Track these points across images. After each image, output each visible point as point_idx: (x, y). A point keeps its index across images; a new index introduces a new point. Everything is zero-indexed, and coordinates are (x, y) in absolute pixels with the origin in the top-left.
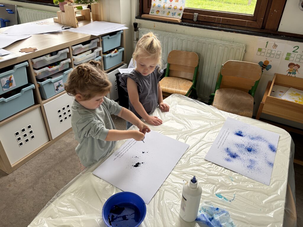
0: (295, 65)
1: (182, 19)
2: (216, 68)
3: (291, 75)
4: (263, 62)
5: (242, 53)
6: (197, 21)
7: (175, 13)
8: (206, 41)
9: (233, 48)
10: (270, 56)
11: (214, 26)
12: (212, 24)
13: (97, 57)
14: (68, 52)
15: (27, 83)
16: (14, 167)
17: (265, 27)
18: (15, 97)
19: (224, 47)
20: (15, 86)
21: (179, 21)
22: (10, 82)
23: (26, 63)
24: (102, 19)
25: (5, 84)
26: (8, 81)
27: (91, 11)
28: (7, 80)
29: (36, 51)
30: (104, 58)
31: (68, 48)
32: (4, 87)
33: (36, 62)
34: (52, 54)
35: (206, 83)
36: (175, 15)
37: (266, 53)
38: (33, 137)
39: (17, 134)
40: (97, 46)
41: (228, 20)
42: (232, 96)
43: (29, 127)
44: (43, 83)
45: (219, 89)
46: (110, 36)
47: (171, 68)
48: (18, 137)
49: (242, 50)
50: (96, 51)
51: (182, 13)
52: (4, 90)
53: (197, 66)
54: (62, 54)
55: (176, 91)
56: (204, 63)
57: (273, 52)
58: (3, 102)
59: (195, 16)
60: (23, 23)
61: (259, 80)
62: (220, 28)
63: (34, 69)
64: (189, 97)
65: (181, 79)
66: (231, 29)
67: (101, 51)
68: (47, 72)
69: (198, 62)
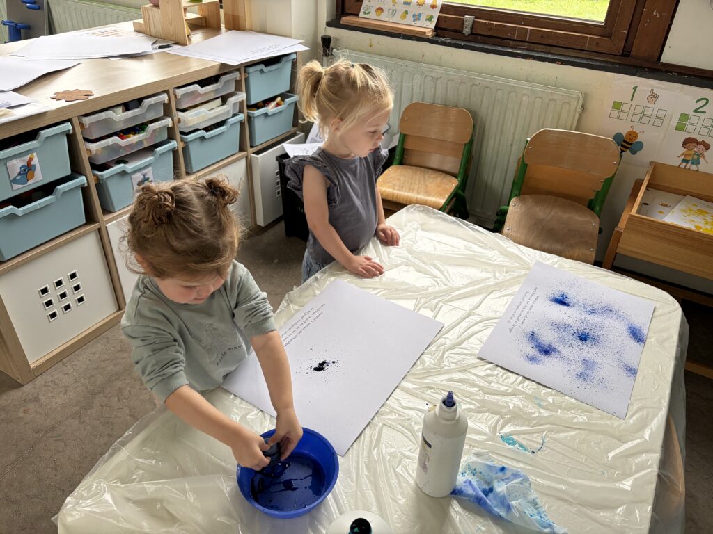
0: (697, 143)
1: (437, 28)
2: (514, 147)
3: (687, 167)
4: (624, 134)
5: (575, 111)
6: (472, 34)
7: (420, 15)
8: (491, 82)
9: (555, 100)
10: (640, 121)
11: (512, 48)
12: (506, 42)
13: (234, 115)
14: (166, 102)
15: (69, 172)
16: (37, 368)
17: (630, 52)
18: (39, 204)
19: (533, 97)
20: (41, 178)
21: (430, 34)
22: (28, 170)
23: (68, 126)
24: (248, 26)
25: (16, 174)
26: (24, 166)
27: (221, 7)
28: (22, 164)
29: (90, 98)
30: (249, 118)
31: (167, 92)
32: (14, 181)
33: (89, 124)
34: (127, 106)
35: (489, 181)
36: (419, 19)
37: (631, 113)
38: (81, 300)
39: (44, 291)
40: (235, 90)
41: (543, 34)
42: (549, 214)
43: (73, 276)
44: (106, 173)
45: (519, 195)
46: (266, 66)
47: (409, 146)
48: (46, 298)
49: (576, 106)
50: (232, 100)
51: (436, 14)
52: (15, 188)
53: (469, 142)
54: (151, 107)
55: (417, 198)
56: (487, 133)
57: (649, 112)
58: (13, 217)
59: (466, 24)
60: (62, 32)
61: (613, 176)
62: (524, 52)
63: (86, 140)
64: (449, 213)
65: (430, 171)
66: (550, 56)
67: (243, 101)
68: (115, 148)
69: (471, 132)
